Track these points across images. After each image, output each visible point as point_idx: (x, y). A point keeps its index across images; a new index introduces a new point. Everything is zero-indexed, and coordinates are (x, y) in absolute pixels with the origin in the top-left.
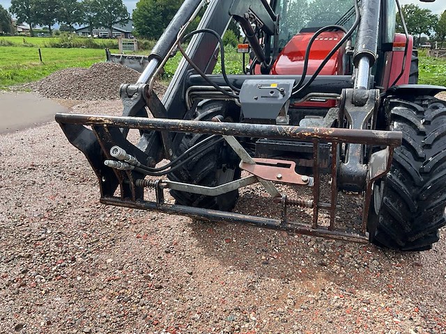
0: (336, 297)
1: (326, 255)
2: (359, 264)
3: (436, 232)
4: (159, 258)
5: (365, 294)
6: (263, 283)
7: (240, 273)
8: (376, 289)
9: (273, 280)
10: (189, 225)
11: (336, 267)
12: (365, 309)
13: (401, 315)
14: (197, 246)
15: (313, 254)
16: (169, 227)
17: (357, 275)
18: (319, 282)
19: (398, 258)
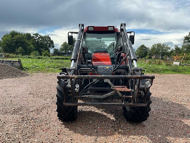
0: (124, 139)
1: (115, 127)
2: (127, 128)
3: (148, 113)
4: (57, 136)
5: (132, 136)
6: (99, 139)
7: (90, 137)
8: (135, 135)
9: (102, 137)
10: (62, 124)
11: (120, 130)
12: (134, 141)
13: (145, 140)
14: (69, 131)
15: (111, 127)
16: (54, 126)
17: (128, 132)
18: (117, 135)
19: (138, 125)
